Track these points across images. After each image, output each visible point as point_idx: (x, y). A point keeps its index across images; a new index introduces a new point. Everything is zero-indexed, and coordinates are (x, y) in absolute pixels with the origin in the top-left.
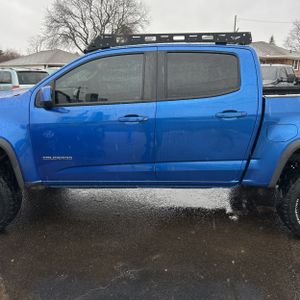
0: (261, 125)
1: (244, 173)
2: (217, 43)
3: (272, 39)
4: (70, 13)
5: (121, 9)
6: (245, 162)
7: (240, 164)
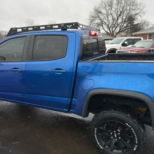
2: (62, 30)
4: (101, 13)
5: (128, 8)
6: (70, 99)
7: (67, 100)
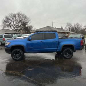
0: (59, 43)
1: (57, 49)
3: (62, 27)
5: (23, 19)
7: (56, 48)
